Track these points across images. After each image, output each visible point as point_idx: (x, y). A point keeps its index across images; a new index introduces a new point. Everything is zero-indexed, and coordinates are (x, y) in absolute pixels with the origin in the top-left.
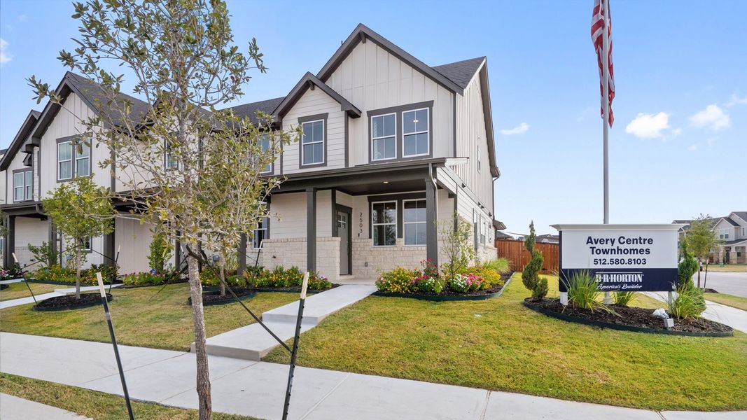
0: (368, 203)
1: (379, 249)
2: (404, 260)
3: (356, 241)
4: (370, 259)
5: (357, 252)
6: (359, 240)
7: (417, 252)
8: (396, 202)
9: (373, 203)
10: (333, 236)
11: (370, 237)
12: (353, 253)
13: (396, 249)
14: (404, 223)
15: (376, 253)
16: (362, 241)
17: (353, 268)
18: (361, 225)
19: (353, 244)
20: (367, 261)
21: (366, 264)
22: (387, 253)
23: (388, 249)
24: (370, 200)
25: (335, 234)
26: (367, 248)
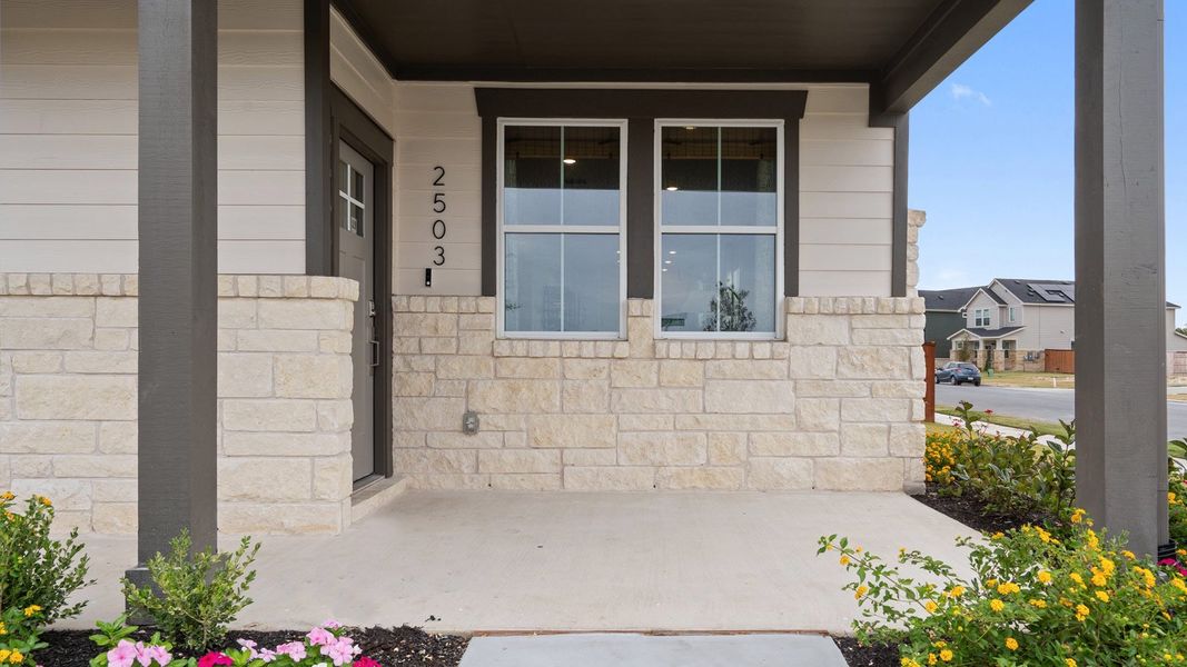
0: (475, 123)
1: (538, 349)
2: (664, 403)
3: (417, 303)
4: (489, 398)
5: (417, 363)
6: (434, 304)
7: (729, 366)
8: (623, 125)
9: (502, 123)
10: (310, 271)
11: (488, 289)
12: (397, 362)
13: (622, 349)
14: (659, 228)
15: (523, 368)
16: (452, 305)
17: (398, 439)
18: (439, 230)
19: (399, 323)
20: (476, 406)
21: (470, 426)
22: (576, 369)
23: (588, 350)
24: (489, 106)
25: (323, 260)
26: (479, 344)
